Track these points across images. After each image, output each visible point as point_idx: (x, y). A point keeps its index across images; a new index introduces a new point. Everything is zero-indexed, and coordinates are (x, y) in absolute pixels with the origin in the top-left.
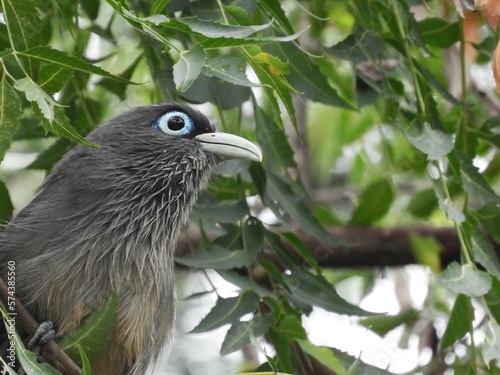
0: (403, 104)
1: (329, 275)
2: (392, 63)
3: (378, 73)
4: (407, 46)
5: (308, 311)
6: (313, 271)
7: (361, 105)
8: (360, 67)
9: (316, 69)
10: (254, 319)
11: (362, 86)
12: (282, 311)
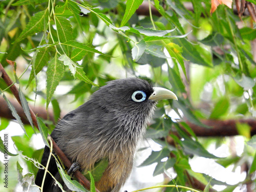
0: (233, 65)
1: (201, 140)
2: (228, 47)
3: (221, 51)
4: (235, 40)
5: (192, 157)
6: (194, 139)
7: (214, 65)
8: (215, 48)
9: (195, 49)
10: (168, 160)
11: (215, 57)
12: (180, 157)
